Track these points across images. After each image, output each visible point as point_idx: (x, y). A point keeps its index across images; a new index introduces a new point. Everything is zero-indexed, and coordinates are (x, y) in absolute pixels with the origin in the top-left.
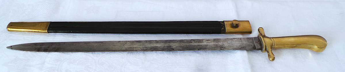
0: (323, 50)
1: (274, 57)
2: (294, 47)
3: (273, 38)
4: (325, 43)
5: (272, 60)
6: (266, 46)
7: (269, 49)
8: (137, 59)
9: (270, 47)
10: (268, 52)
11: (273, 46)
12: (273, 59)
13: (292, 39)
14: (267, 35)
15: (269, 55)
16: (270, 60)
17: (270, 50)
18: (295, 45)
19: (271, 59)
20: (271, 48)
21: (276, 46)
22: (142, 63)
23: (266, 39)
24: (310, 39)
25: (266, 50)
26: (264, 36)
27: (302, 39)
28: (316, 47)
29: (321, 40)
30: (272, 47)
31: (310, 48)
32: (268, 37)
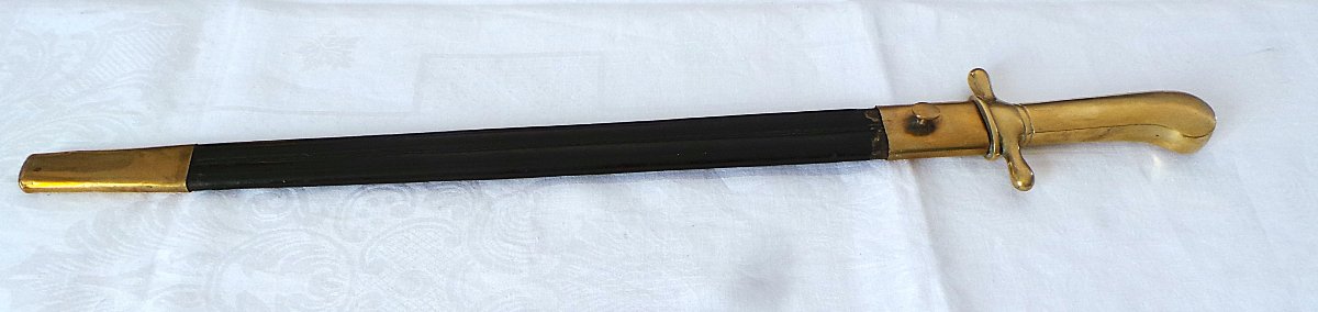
0: (1200, 146)
1: (1033, 177)
2: (1100, 137)
3: (1022, 106)
4: (1210, 118)
5: (1024, 185)
6: (1000, 139)
7: (1012, 147)
8: (511, 246)
9: (1015, 141)
10: (1009, 159)
11: (1024, 133)
12: (1029, 184)
13: (1092, 110)
14: (1000, 97)
15: (1013, 170)
16: (1018, 188)
17: (1014, 150)
18: (1103, 130)
19: (1020, 183)
20: (1020, 142)
21: (1036, 136)
22: (531, 259)
23: (999, 112)
24: (1155, 106)
25: (1001, 151)
26: (993, 102)
27: (1128, 108)
28: (1176, 135)
29: (1193, 111)
30: (1023, 141)
31: (1155, 141)
32: (1007, 106)
